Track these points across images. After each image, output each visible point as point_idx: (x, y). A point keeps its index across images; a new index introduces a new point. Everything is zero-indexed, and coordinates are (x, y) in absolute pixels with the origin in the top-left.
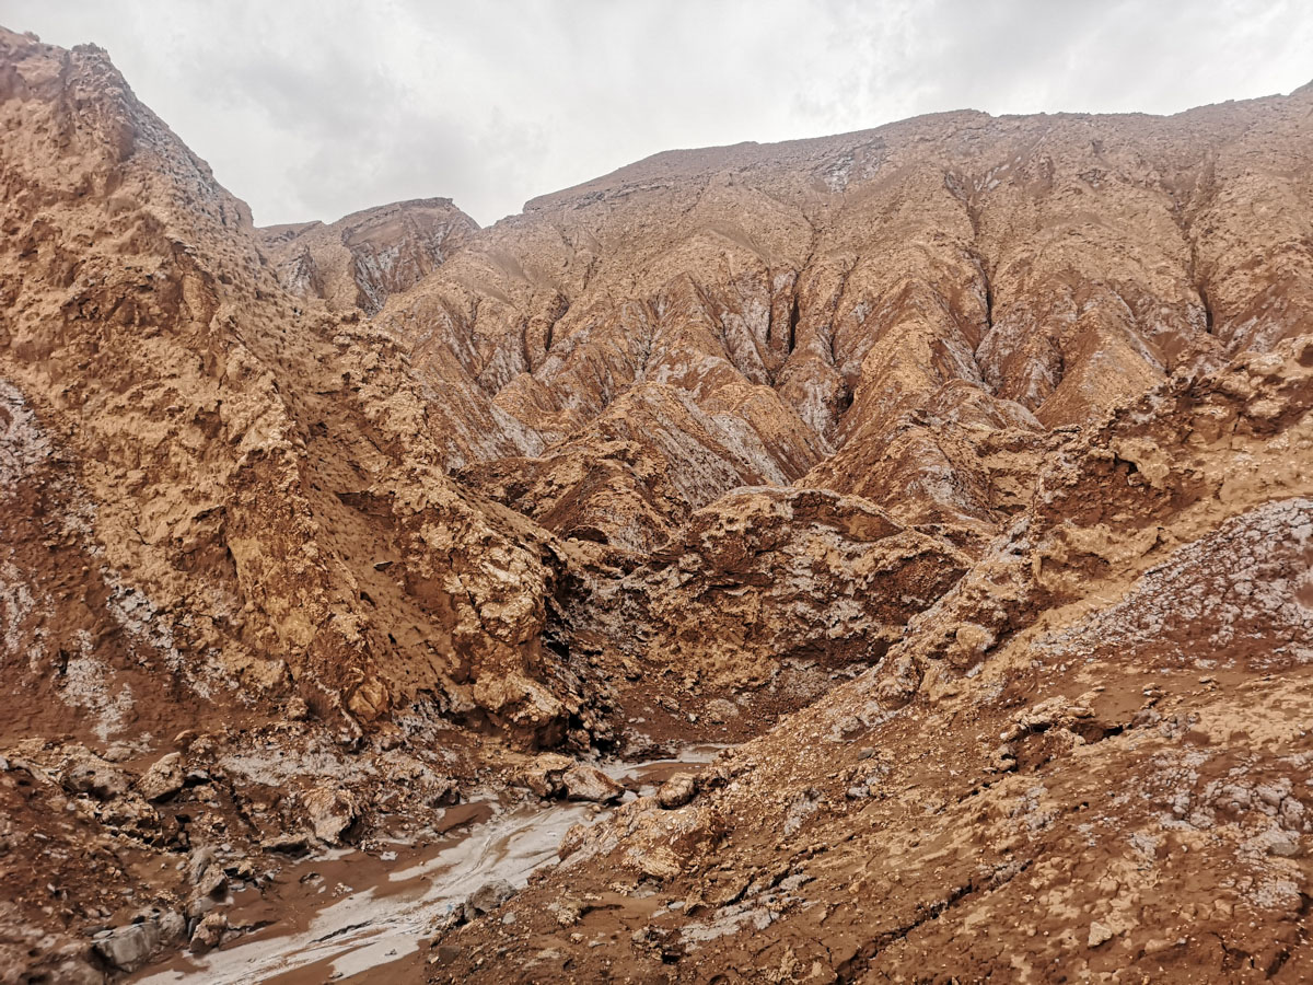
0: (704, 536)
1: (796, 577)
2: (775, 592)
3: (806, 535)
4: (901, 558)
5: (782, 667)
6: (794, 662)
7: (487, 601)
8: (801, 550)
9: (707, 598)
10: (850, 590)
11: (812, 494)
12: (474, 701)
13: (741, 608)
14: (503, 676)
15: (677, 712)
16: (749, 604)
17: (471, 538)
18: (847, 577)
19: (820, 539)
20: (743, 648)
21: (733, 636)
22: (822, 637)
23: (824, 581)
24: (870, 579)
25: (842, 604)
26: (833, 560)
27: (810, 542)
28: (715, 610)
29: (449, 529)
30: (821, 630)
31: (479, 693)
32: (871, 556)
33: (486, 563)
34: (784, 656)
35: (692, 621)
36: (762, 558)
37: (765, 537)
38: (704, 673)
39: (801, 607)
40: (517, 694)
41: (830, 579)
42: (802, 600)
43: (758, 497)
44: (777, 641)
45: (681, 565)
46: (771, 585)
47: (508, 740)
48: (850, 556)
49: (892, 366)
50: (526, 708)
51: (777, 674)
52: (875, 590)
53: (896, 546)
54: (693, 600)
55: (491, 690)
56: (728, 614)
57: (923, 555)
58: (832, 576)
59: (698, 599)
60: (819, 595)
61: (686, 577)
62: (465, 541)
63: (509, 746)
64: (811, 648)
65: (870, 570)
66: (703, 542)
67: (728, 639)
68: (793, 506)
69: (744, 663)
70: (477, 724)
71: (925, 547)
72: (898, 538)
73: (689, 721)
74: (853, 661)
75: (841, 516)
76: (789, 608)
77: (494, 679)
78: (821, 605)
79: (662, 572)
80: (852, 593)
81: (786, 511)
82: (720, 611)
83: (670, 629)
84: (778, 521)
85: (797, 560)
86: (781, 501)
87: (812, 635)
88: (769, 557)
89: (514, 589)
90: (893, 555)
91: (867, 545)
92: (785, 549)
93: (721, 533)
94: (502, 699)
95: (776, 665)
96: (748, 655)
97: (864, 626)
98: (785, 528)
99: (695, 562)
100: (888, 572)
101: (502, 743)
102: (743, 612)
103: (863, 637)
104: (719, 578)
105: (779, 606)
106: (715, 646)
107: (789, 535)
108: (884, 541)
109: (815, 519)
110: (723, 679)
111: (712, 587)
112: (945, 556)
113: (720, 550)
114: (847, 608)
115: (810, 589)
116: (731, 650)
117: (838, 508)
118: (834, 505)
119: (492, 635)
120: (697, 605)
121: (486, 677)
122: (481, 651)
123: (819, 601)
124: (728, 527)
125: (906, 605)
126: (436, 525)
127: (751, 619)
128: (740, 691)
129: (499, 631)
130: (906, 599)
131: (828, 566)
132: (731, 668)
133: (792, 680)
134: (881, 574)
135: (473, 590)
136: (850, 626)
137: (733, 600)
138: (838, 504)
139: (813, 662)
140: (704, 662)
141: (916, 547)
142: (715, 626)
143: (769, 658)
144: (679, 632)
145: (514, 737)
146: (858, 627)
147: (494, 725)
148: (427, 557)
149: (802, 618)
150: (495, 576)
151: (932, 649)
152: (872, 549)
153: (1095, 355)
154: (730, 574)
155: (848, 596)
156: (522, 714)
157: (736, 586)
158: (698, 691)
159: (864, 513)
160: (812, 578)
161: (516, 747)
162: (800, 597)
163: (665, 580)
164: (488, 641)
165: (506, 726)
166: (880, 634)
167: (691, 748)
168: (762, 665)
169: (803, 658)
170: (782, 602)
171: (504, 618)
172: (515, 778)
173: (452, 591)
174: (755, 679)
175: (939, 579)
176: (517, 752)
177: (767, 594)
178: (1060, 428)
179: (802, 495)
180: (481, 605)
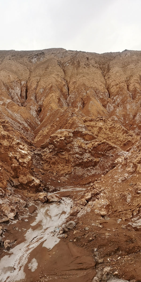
0: (54, 141)
1: (75, 149)
2: (71, 153)
3: (76, 140)
4: (98, 144)
5: (74, 169)
6: (77, 167)
7: (20, 158)
8: (75, 143)
9: (56, 155)
10: (87, 151)
11: (77, 131)
12: (19, 182)
13: (65, 156)
14: (26, 176)
15: (55, 180)
16: (66, 155)
17: (14, 143)
18: (86, 148)
19: (79, 140)
20: (65, 165)
21: (63, 163)
22: (83, 161)
23: (81, 149)
24: (92, 149)
25: (86, 154)
26: (83, 145)
27: (77, 141)
28: (58, 157)
29: (8, 141)
30: (82, 160)
31: (21, 180)
32: (91, 144)
33: (18, 149)
34: (74, 166)
35: (53, 160)
36: (68, 145)
37: (68, 141)
38: (57, 171)
39: (77, 156)
40: (31, 180)
41: (83, 149)
42: (77, 154)
43: (65, 132)
44: (72, 163)
45: (49, 147)
46: (70, 151)
47: (29, 190)
48: (86, 144)
49: (50, 103)
50: (33, 182)
51: (73, 170)
52: (93, 151)
53: (96, 141)
54: (53, 155)
55: (23, 179)
56: (62, 158)
57: (102, 143)
58: (83, 148)
59: (54, 155)
60: (81, 153)
61: (51, 150)
62: (13, 144)
63: (29, 192)
64: (80, 164)
65: (92, 147)
66: (54, 142)
67: (62, 163)
68: (72, 134)
69: (66, 168)
70: (20, 188)
71: (103, 141)
72: (96, 140)
73: (59, 182)
74: (89, 166)
75: (84, 135)
76: (74, 156)
77: (23, 177)
78: (81, 155)
79: (45, 149)
80: (88, 152)
81: (71, 135)
82: (60, 157)
83: (48, 162)
84: (70, 137)
85: (75, 145)
86: (70, 132)
87: (80, 161)
88: (69, 145)
89: (26, 155)
90: (96, 143)
91: (90, 141)
92: (72, 143)
93: (59, 140)
94: (27, 181)
95: (73, 168)
96: (67, 167)
97: (91, 159)
98: (72, 138)
99: (52, 147)
100: (96, 147)
101: (27, 192)
102: (65, 157)
103: (91, 161)
104: (59, 150)
105: (72, 155)
106: (59, 165)
107: (73, 140)
108: (93, 140)
109: (77, 136)
110: (62, 172)
111: (57, 152)
112: (107, 143)
113: (59, 144)
114: (87, 155)
115: (78, 151)
116: (63, 166)
117: (83, 134)
118: (82, 133)
119: (22, 166)
120: (54, 156)
121: (22, 176)
122: (19, 170)
123: (81, 154)
124: (60, 139)
125: (100, 154)
126: (4, 140)
127: (67, 159)
128: (66, 175)
129: (24, 165)
130: (100, 152)
131: (82, 146)
132: (63, 170)
133: (77, 171)
134: (94, 147)
135: (15, 155)
136: (88, 159)
137: (63, 155)
138: (83, 133)
139: (81, 167)
140: (57, 169)
141: (101, 141)
142: (59, 161)
143: (71, 167)
144: (51, 163)
145: (30, 190)
146: (90, 159)
147: (24, 188)
148: (3, 148)
149: (78, 158)
150: (21, 152)
151: (138, 162)
152: (91, 142)
153: (91, 102)
154: (61, 149)
155: (87, 153)
156: (32, 184)
157: (62, 152)
158: (57, 176)
159: (89, 135)
160: (79, 149)
161: (31, 192)
162: (77, 153)
163: (46, 151)
164: (21, 167)
165: (28, 187)
166: (95, 160)
167: (62, 188)
168: (70, 169)
169: (78, 166)
170: (73, 155)
171: (25, 162)
172: (36, 199)
173: (10, 156)
174: (69, 172)
175: (106, 148)
176: (32, 193)
177: (69, 153)
178: (99, 117)
179: (74, 131)
180: (18, 159)
